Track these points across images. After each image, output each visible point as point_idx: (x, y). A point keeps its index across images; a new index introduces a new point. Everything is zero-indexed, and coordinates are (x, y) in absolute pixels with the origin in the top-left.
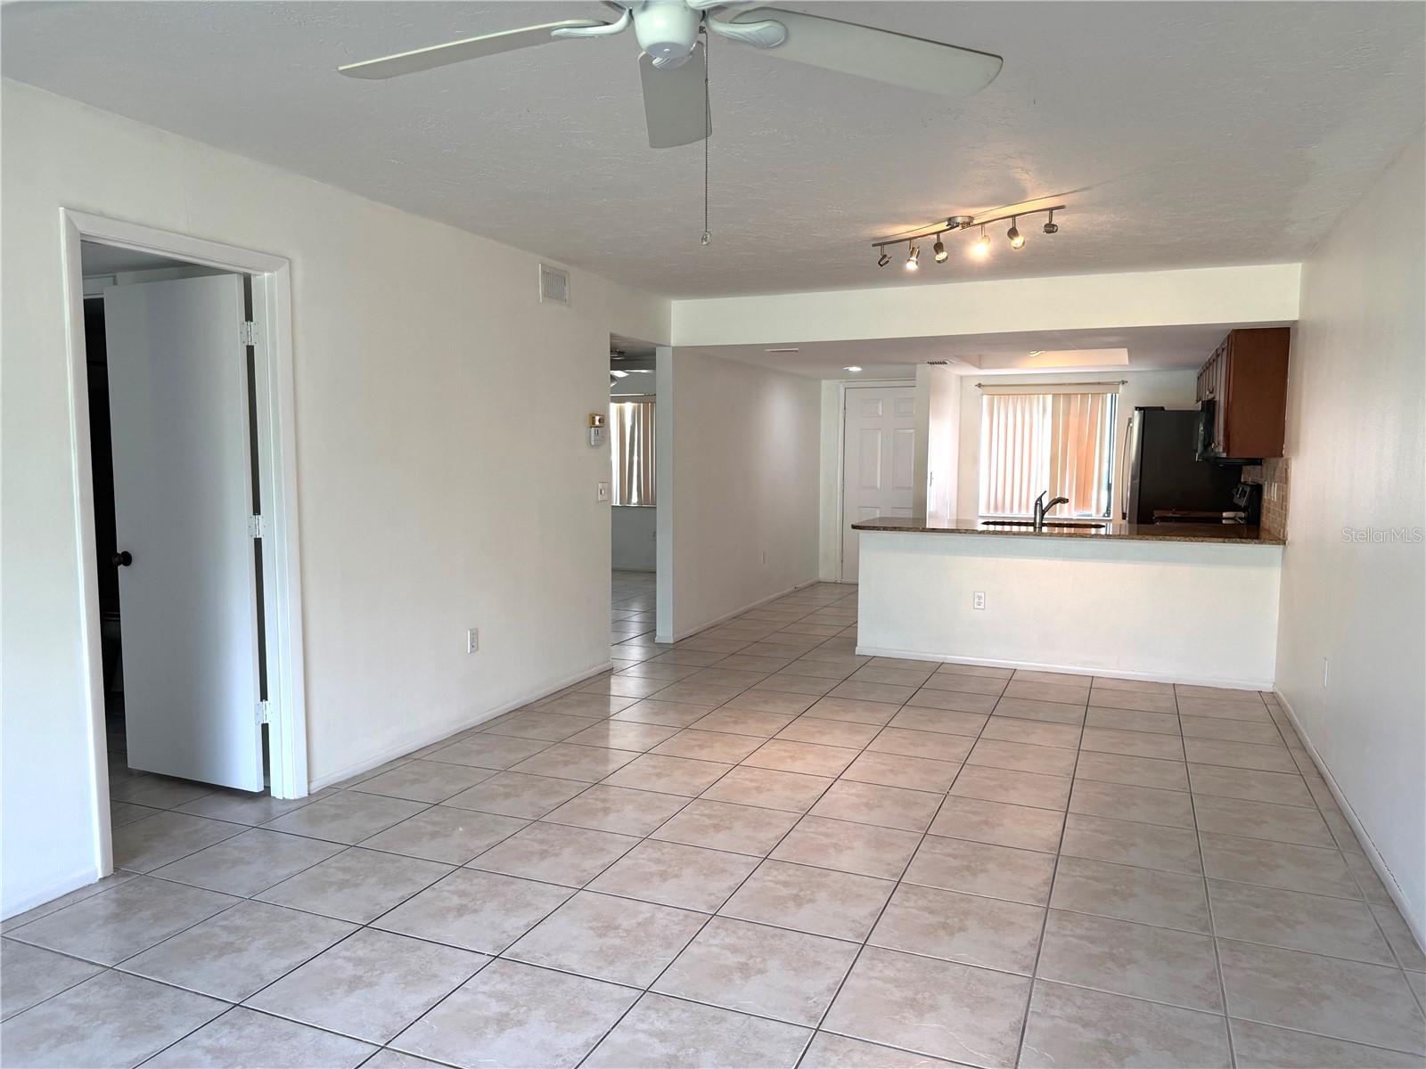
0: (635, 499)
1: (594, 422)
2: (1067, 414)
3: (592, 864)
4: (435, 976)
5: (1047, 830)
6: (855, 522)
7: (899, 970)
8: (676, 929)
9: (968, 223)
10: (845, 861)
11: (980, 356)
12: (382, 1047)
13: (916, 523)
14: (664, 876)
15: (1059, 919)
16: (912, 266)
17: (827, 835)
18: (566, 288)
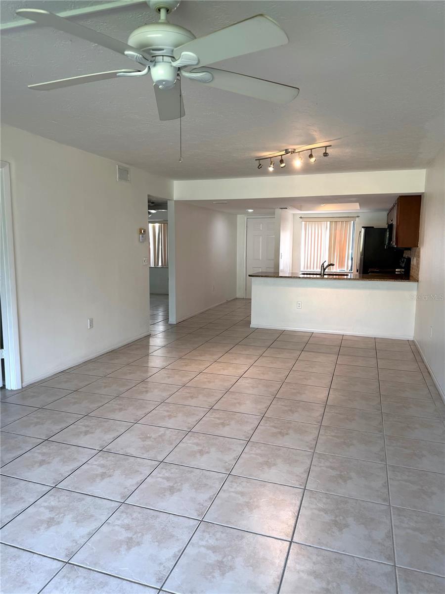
0: (160, 264)
1: (141, 232)
2: (336, 229)
3: (140, 413)
4: (76, 459)
5: (322, 395)
6: (250, 274)
7: (262, 450)
8: (174, 437)
9: (293, 152)
10: (242, 409)
11: (301, 206)
12: (54, 487)
13: (275, 274)
14: (170, 417)
15: (325, 430)
16: (271, 169)
17: (235, 399)
18: (129, 176)
